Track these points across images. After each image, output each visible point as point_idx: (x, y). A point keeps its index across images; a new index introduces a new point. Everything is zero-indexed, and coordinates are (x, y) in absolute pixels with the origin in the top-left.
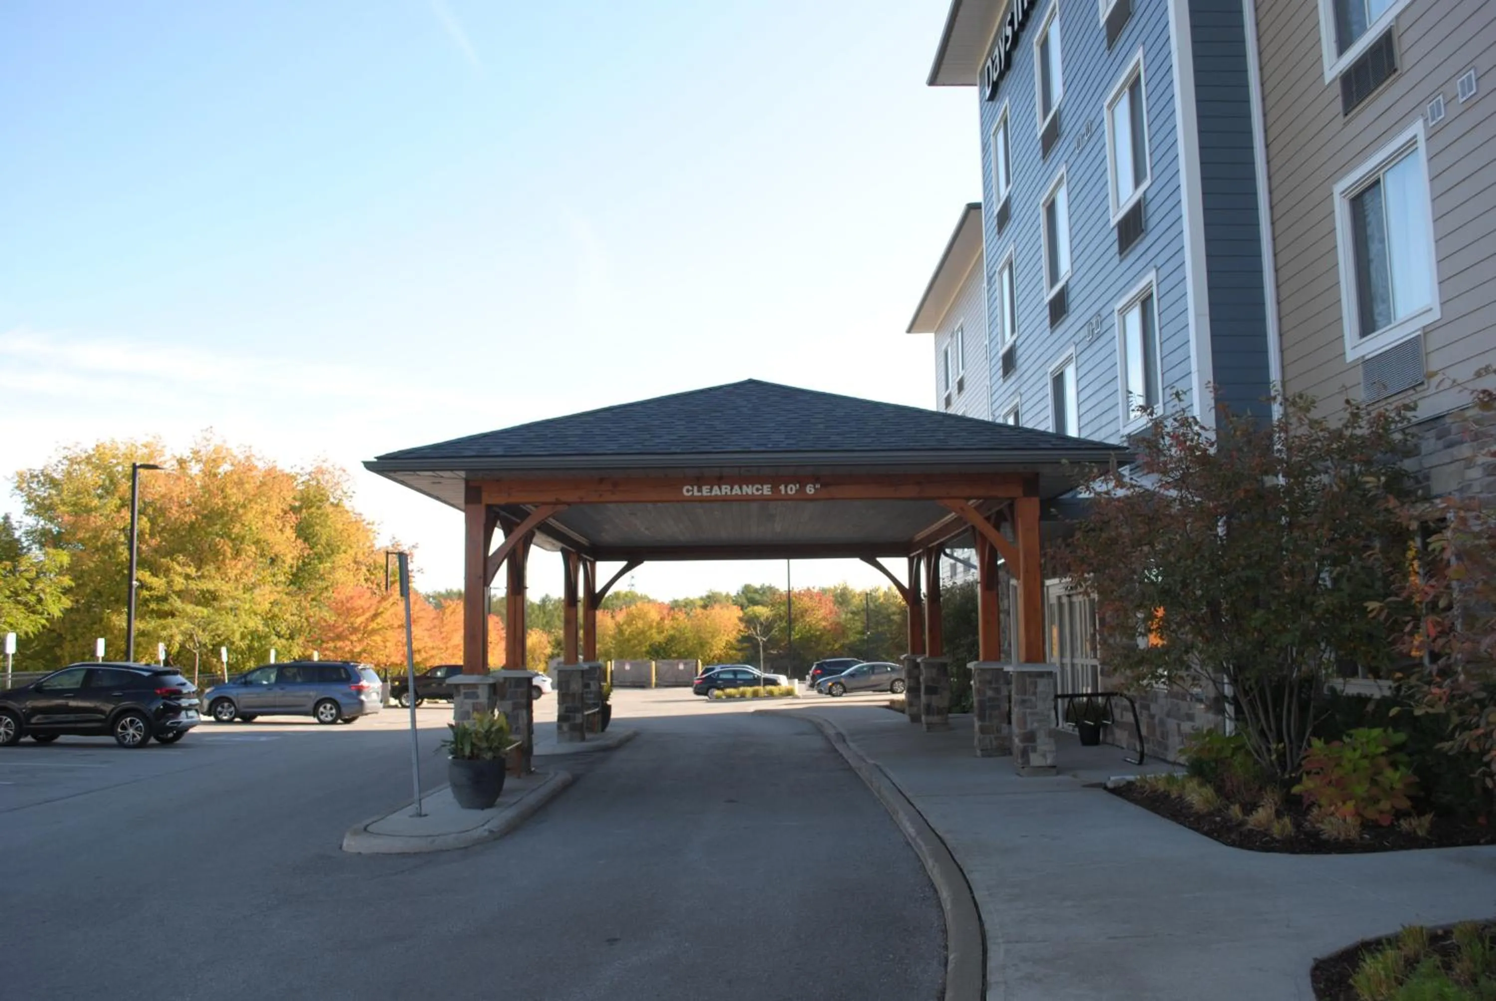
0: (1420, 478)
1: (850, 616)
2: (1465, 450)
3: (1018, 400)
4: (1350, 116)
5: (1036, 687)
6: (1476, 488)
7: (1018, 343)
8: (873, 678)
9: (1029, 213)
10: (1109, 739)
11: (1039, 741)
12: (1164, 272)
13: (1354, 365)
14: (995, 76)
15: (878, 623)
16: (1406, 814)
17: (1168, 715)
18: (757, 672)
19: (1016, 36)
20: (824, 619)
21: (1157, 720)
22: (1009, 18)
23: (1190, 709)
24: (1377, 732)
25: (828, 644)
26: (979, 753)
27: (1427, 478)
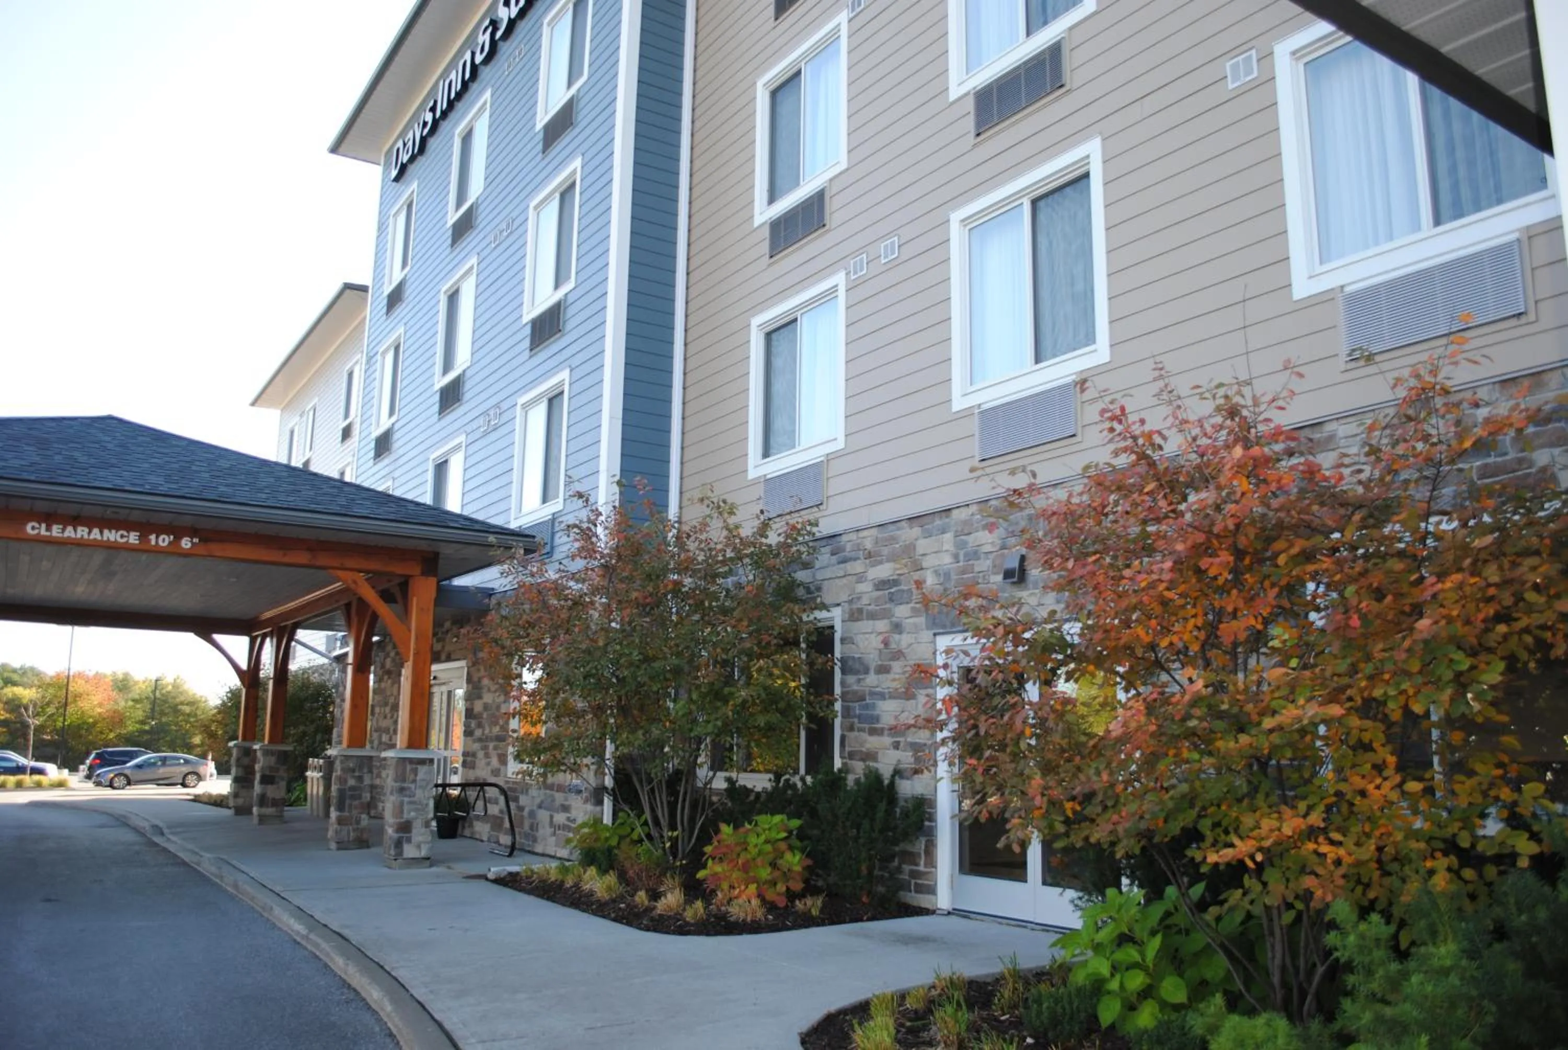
0: (813, 588)
1: (130, 703)
2: (857, 567)
3: (389, 483)
4: (775, 259)
5: (416, 775)
6: (865, 600)
7: (396, 427)
8: (162, 771)
9: (427, 298)
10: (467, 832)
11: (414, 831)
12: (579, 373)
13: (756, 482)
14: (406, 158)
15: (163, 713)
16: (802, 896)
17: (540, 807)
18: (22, 761)
19: (436, 124)
20: (100, 705)
21: (526, 813)
22: (431, 104)
23: (566, 800)
24: (778, 818)
25: (101, 733)
26: (333, 845)
27: (819, 589)
